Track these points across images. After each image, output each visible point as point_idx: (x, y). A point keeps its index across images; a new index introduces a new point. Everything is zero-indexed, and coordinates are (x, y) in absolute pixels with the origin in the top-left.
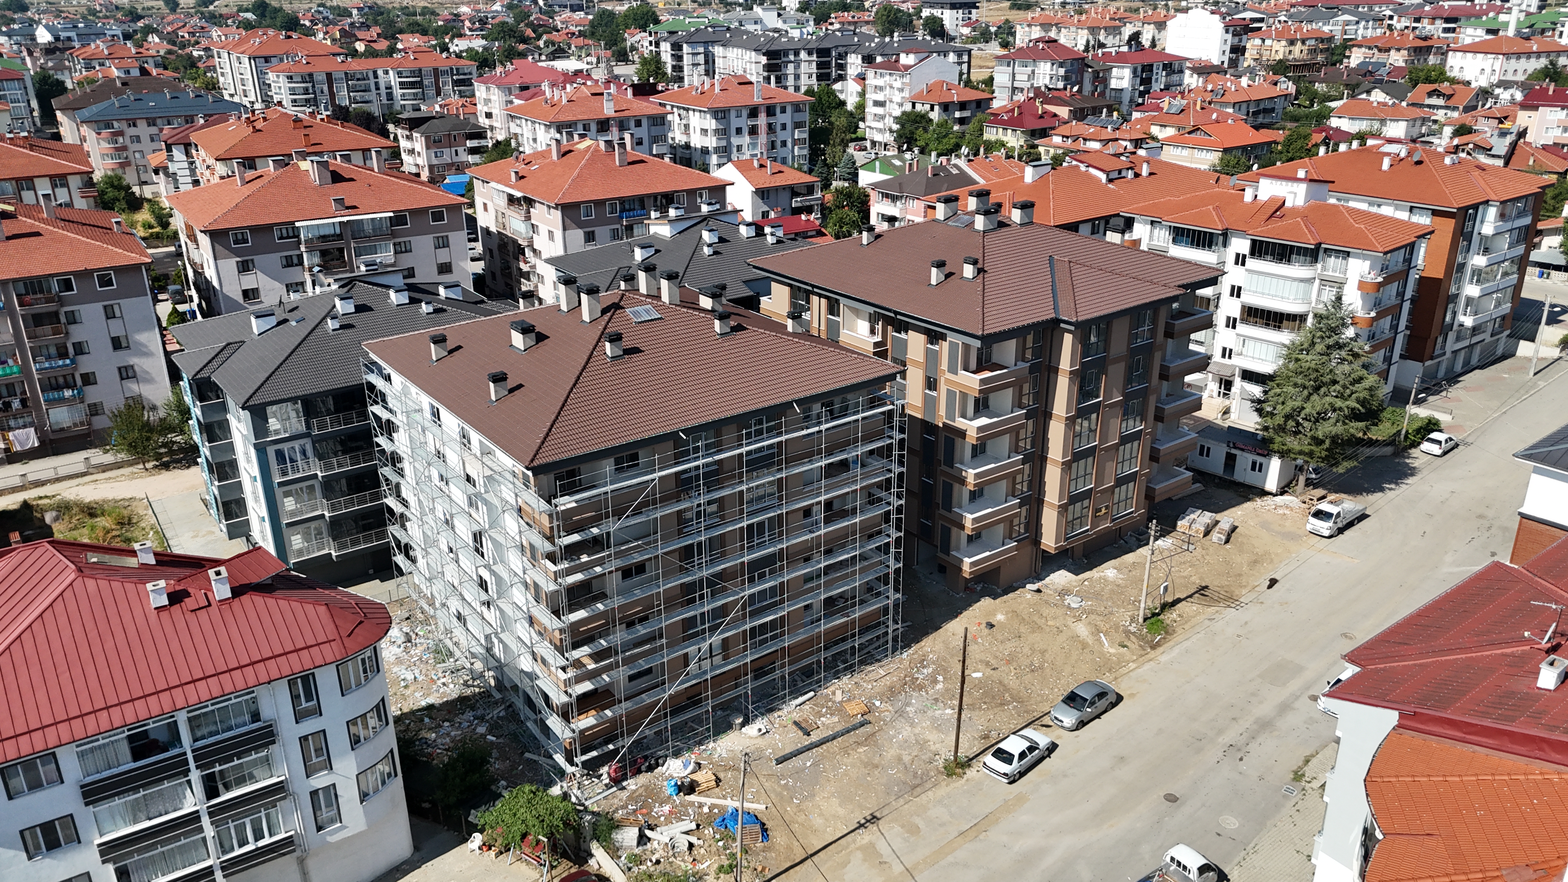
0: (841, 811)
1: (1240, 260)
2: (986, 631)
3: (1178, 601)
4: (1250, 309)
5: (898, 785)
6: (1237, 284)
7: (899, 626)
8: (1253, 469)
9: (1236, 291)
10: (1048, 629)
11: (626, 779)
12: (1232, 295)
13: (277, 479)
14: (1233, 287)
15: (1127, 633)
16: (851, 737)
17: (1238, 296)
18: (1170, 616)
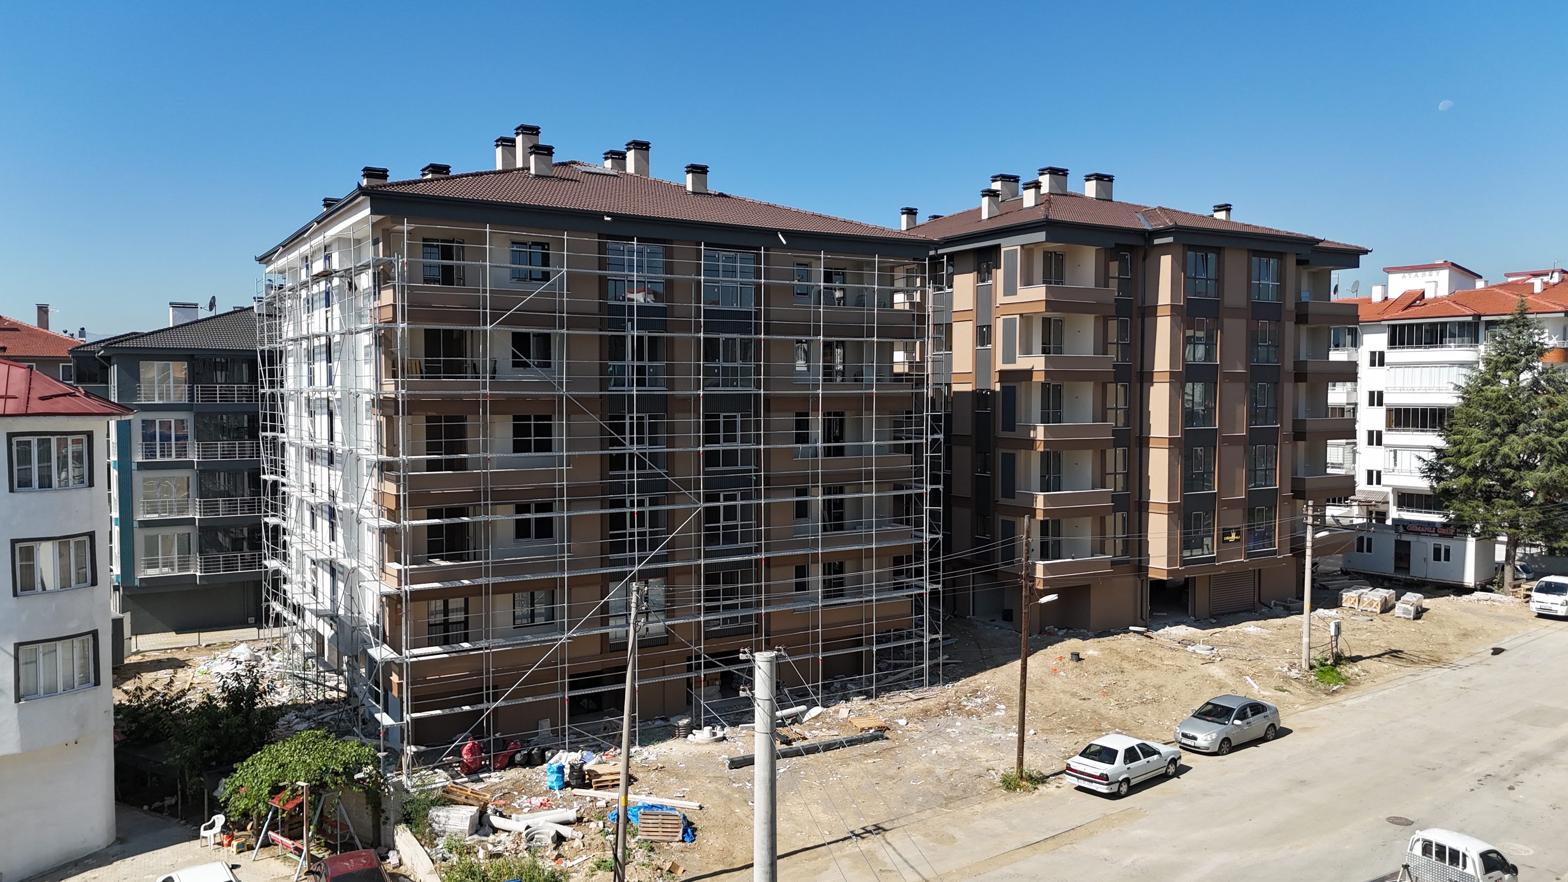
0: (823, 817)
1: (1377, 359)
2: (1073, 664)
3: (1359, 658)
4: (1398, 411)
5: (924, 795)
6: (1376, 389)
7: (940, 636)
8: (1437, 557)
9: (1376, 398)
10: (1165, 668)
11: (489, 771)
12: (1371, 404)
13: (138, 457)
14: (1372, 394)
15: (1287, 679)
16: (858, 749)
17: (1380, 404)
18: (1348, 670)
